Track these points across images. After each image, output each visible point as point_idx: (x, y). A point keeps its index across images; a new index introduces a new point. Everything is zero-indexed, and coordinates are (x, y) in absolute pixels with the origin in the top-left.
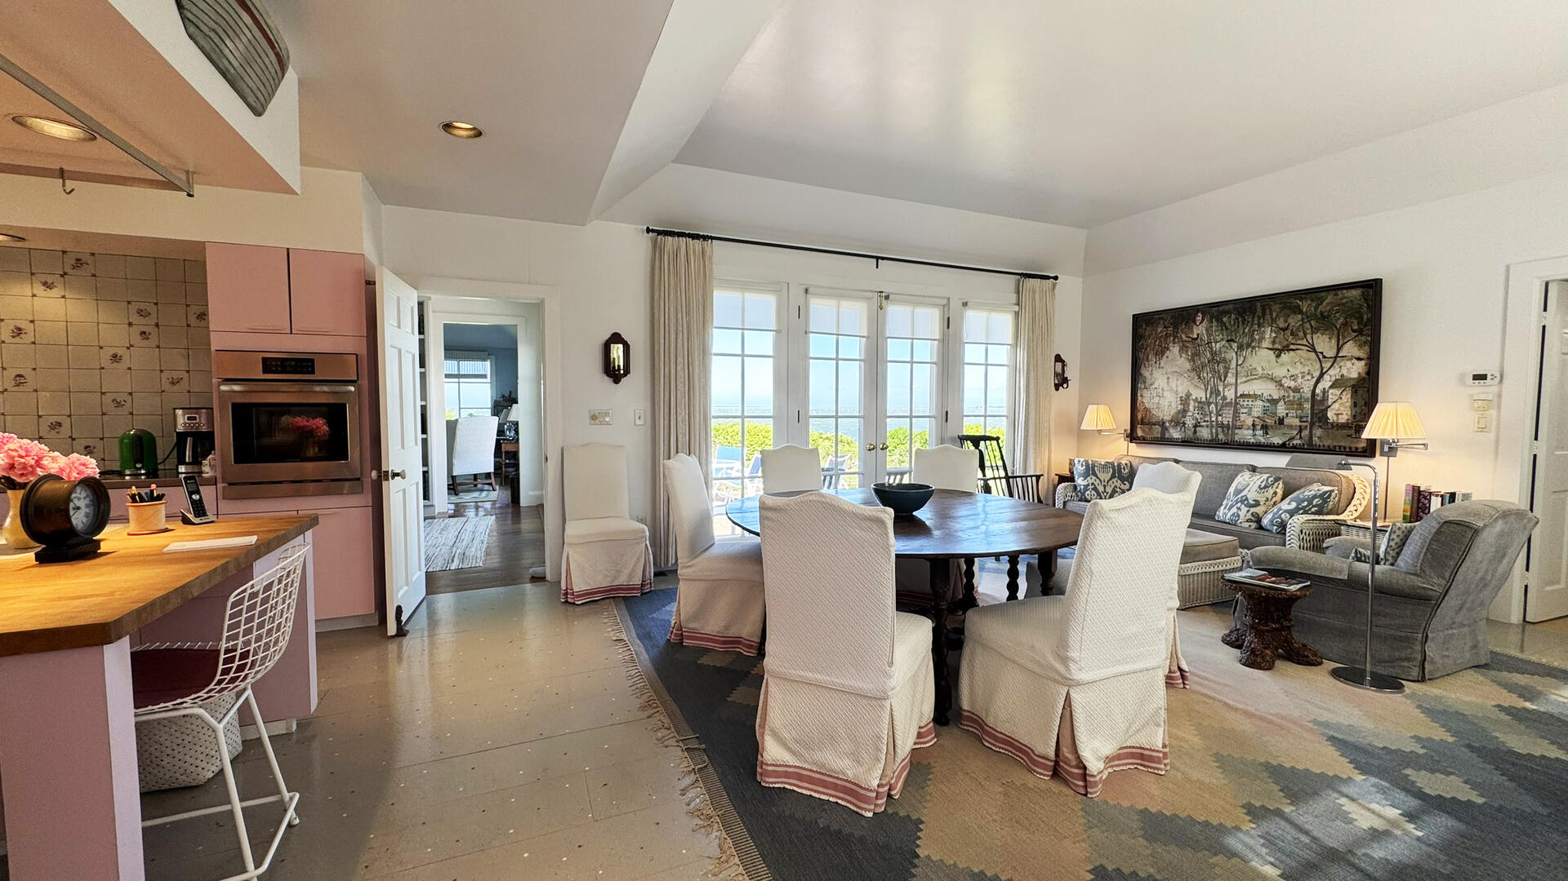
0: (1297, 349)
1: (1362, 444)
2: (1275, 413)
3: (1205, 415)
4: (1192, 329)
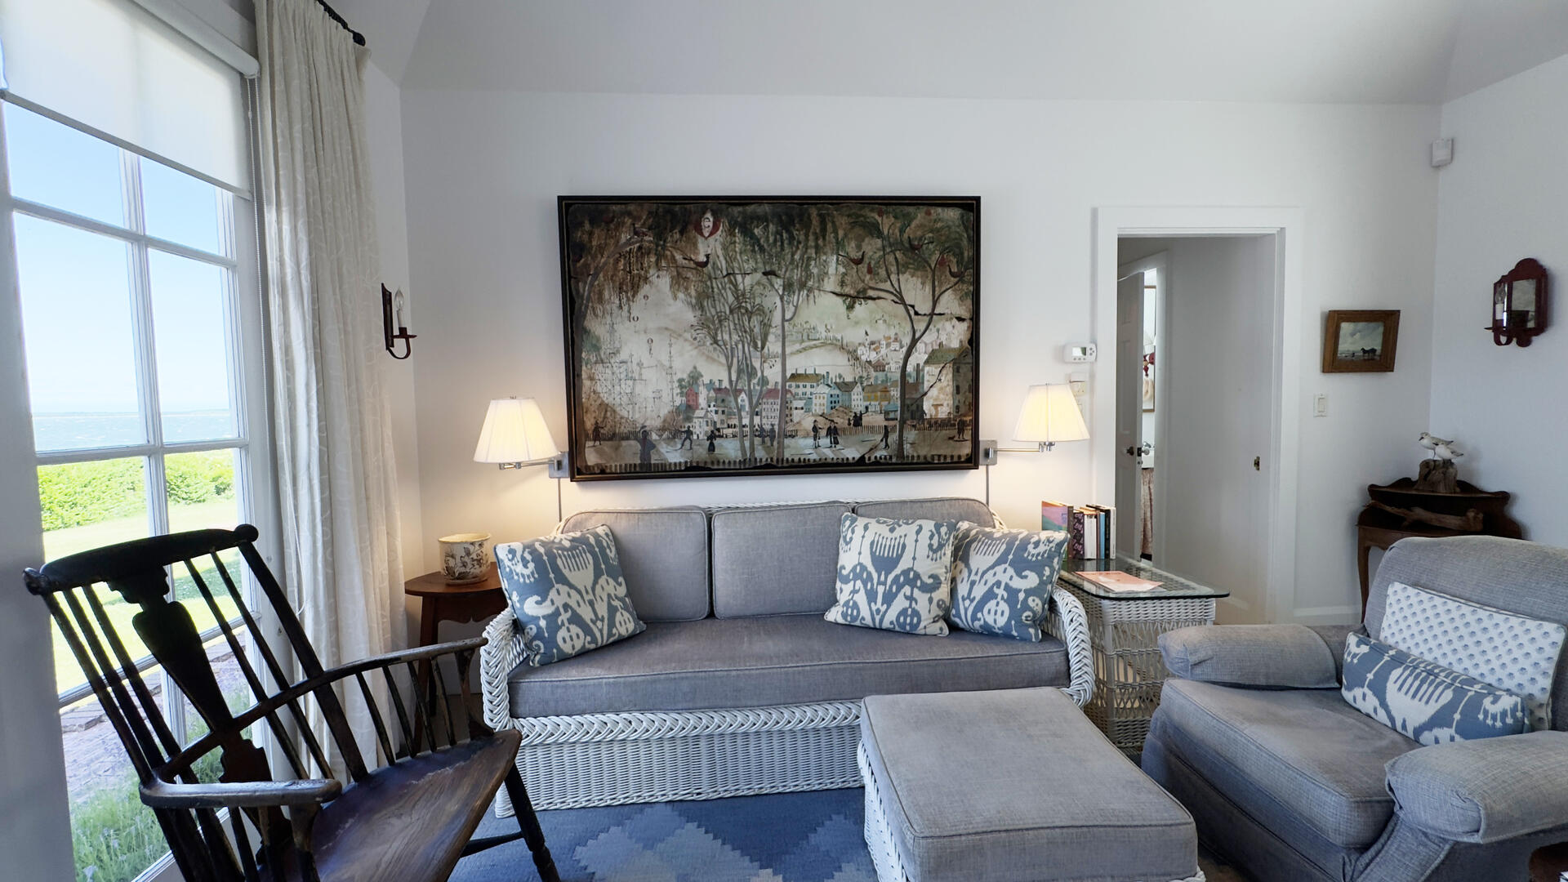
0: (879, 298)
1: (966, 450)
2: (848, 408)
3: (730, 415)
4: (695, 245)
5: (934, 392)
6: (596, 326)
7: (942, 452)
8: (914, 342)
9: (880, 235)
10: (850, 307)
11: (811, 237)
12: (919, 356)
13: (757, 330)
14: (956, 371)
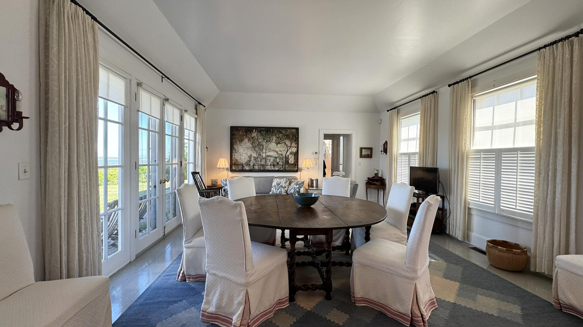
0: (282, 143)
1: (296, 169)
2: (276, 161)
3: (257, 162)
4: (252, 134)
5: (291, 159)
6: (235, 147)
7: (292, 169)
8: (288, 151)
9: (282, 133)
10: (277, 145)
11: (271, 133)
12: (288, 153)
13: (262, 148)
14: (295, 156)
